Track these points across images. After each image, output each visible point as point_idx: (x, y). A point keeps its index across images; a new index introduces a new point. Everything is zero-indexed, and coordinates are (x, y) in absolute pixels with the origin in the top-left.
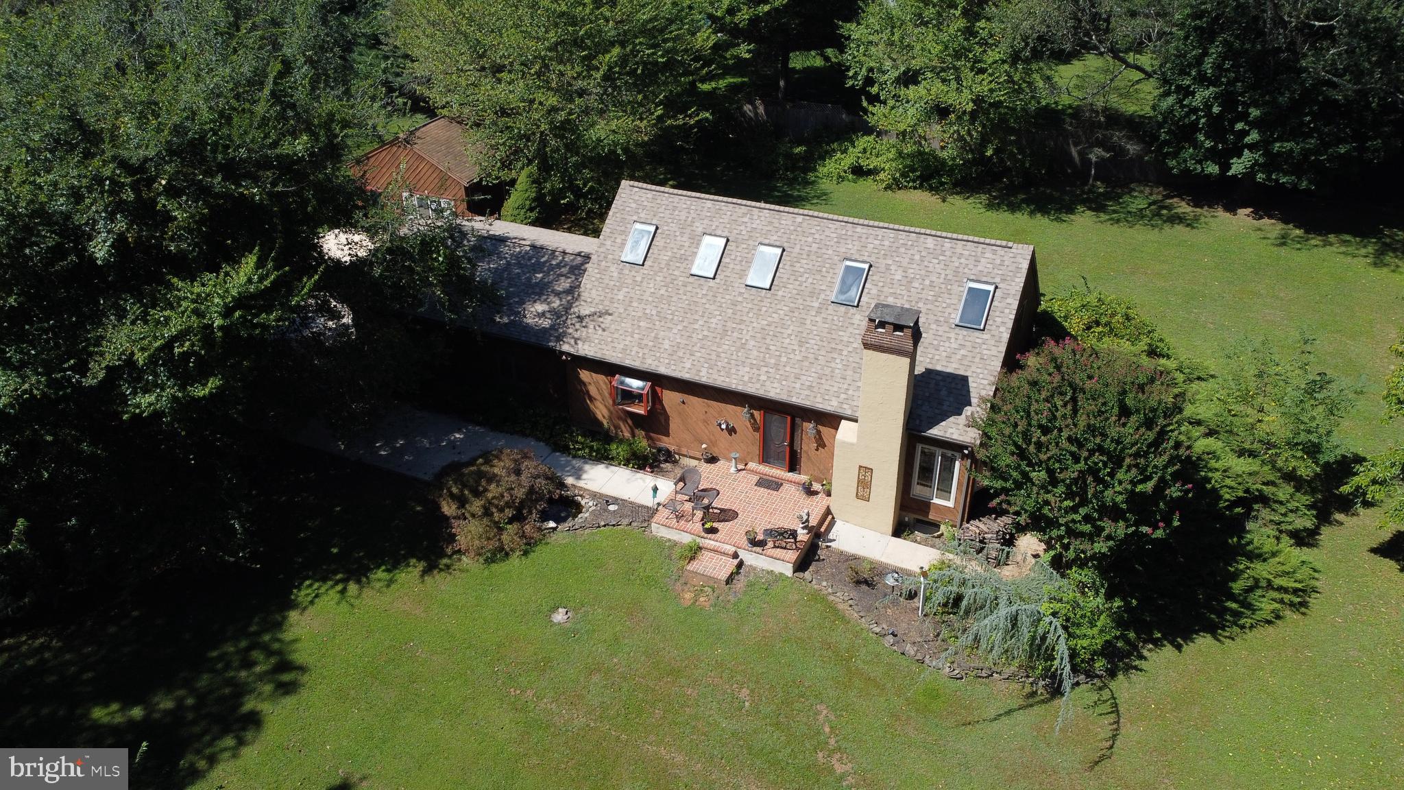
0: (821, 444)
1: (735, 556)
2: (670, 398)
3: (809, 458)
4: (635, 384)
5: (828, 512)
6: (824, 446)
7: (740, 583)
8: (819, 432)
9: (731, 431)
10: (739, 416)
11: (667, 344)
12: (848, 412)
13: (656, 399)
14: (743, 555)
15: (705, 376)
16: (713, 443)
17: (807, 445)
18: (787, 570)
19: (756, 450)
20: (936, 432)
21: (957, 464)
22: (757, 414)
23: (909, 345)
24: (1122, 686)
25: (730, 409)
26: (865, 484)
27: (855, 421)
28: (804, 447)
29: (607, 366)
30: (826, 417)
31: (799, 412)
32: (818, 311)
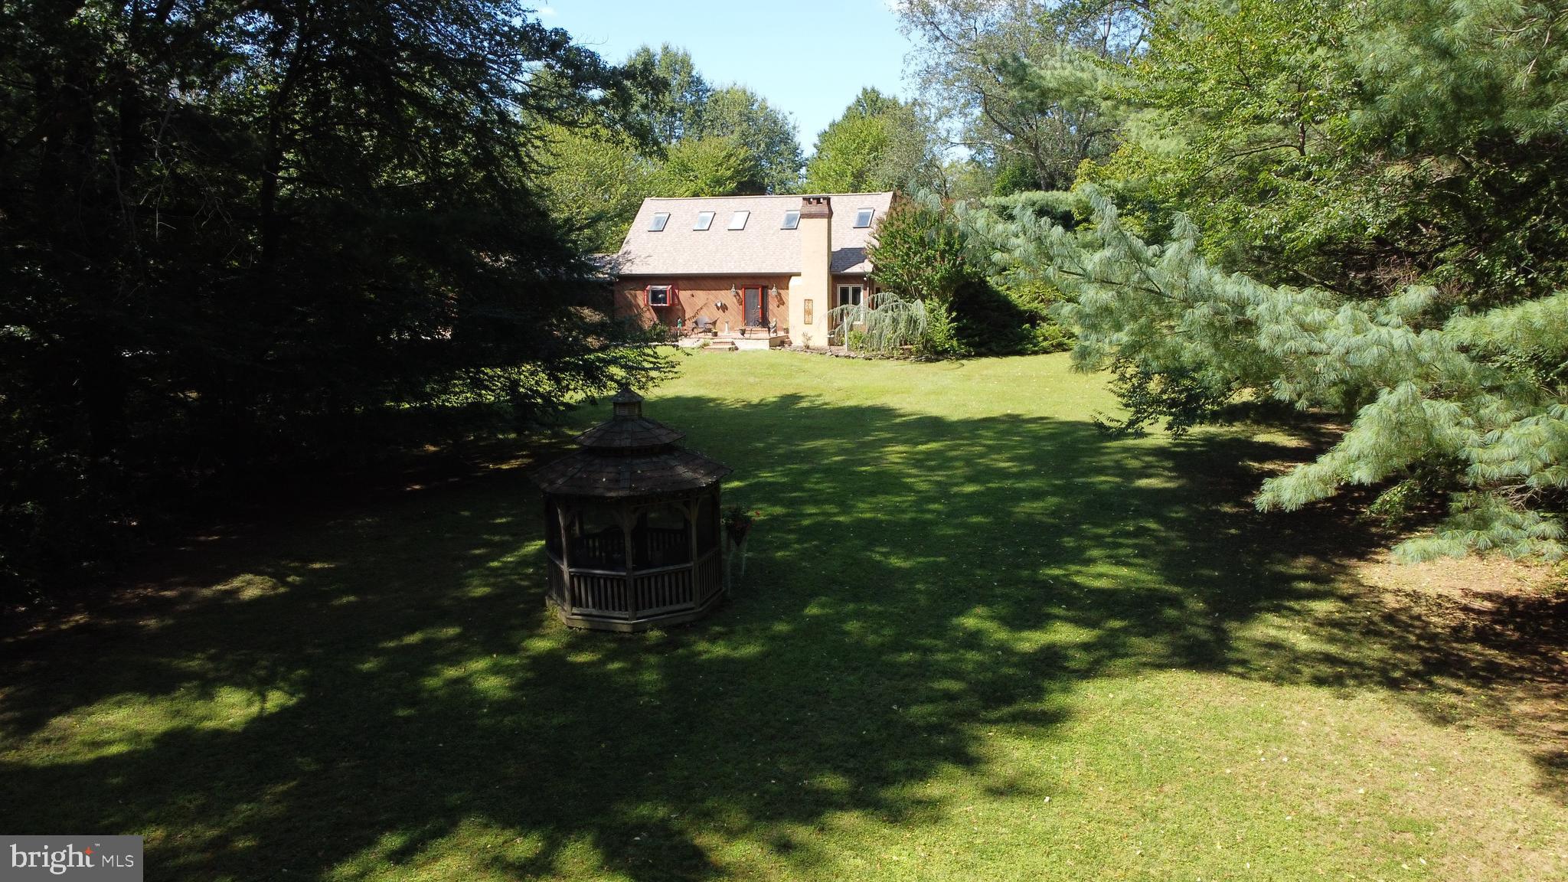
0: (781, 302)
1: (733, 343)
2: (684, 295)
3: (774, 314)
4: (661, 287)
5: (787, 334)
6: (783, 304)
7: (737, 351)
8: (779, 294)
9: (724, 308)
10: (728, 296)
12: (795, 270)
13: (674, 295)
14: (738, 343)
15: (707, 270)
17: (772, 305)
18: (764, 345)
19: (740, 317)
20: (848, 271)
21: (862, 294)
22: (740, 292)
23: (826, 211)
25: (723, 292)
26: (808, 312)
27: (799, 274)
28: (770, 307)
29: (642, 280)
30: (782, 280)
31: (765, 283)
32: (774, 234)
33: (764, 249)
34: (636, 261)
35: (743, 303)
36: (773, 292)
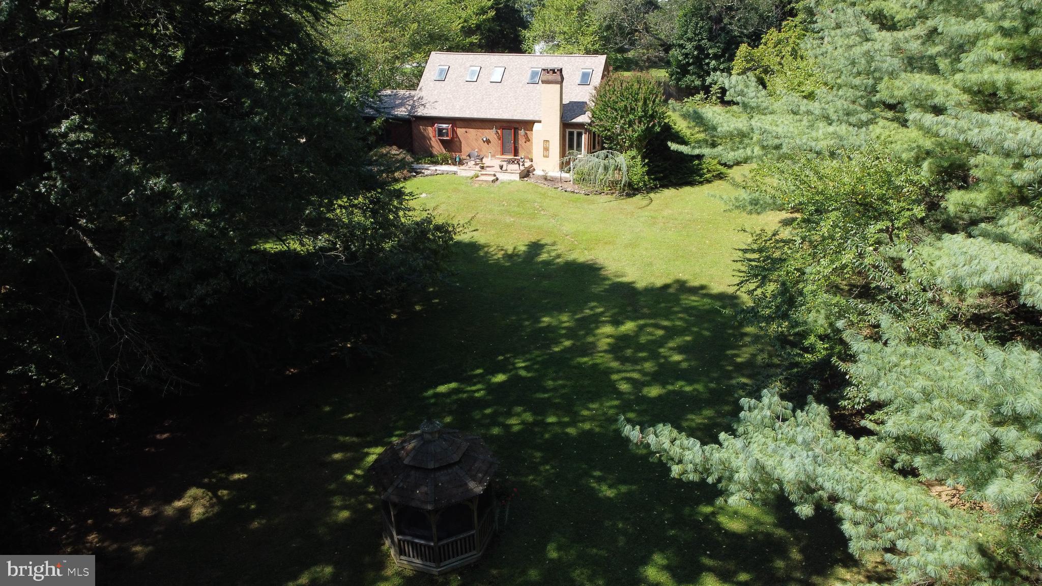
0: (528, 140)
1: (495, 175)
2: (460, 131)
3: (522, 147)
4: (444, 126)
5: (532, 166)
6: (529, 141)
7: (498, 183)
8: (526, 134)
9: (488, 142)
10: (491, 134)
11: (458, 107)
12: (537, 119)
13: (454, 131)
14: (498, 175)
15: (476, 115)
16: (480, 150)
17: (521, 141)
18: (516, 177)
19: (499, 149)
20: (574, 121)
21: (583, 136)
22: (499, 131)
23: (559, 79)
24: (652, 195)
25: (487, 131)
26: (546, 149)
27: (540, 122)
28: (520, 142)
29: (432, 120)
30: (528, 125)
31: (516, 126)
32: (522, 87)
33: (516, 99)
34: (427, 106)
35: (501, 138)
36: (522, 132)
